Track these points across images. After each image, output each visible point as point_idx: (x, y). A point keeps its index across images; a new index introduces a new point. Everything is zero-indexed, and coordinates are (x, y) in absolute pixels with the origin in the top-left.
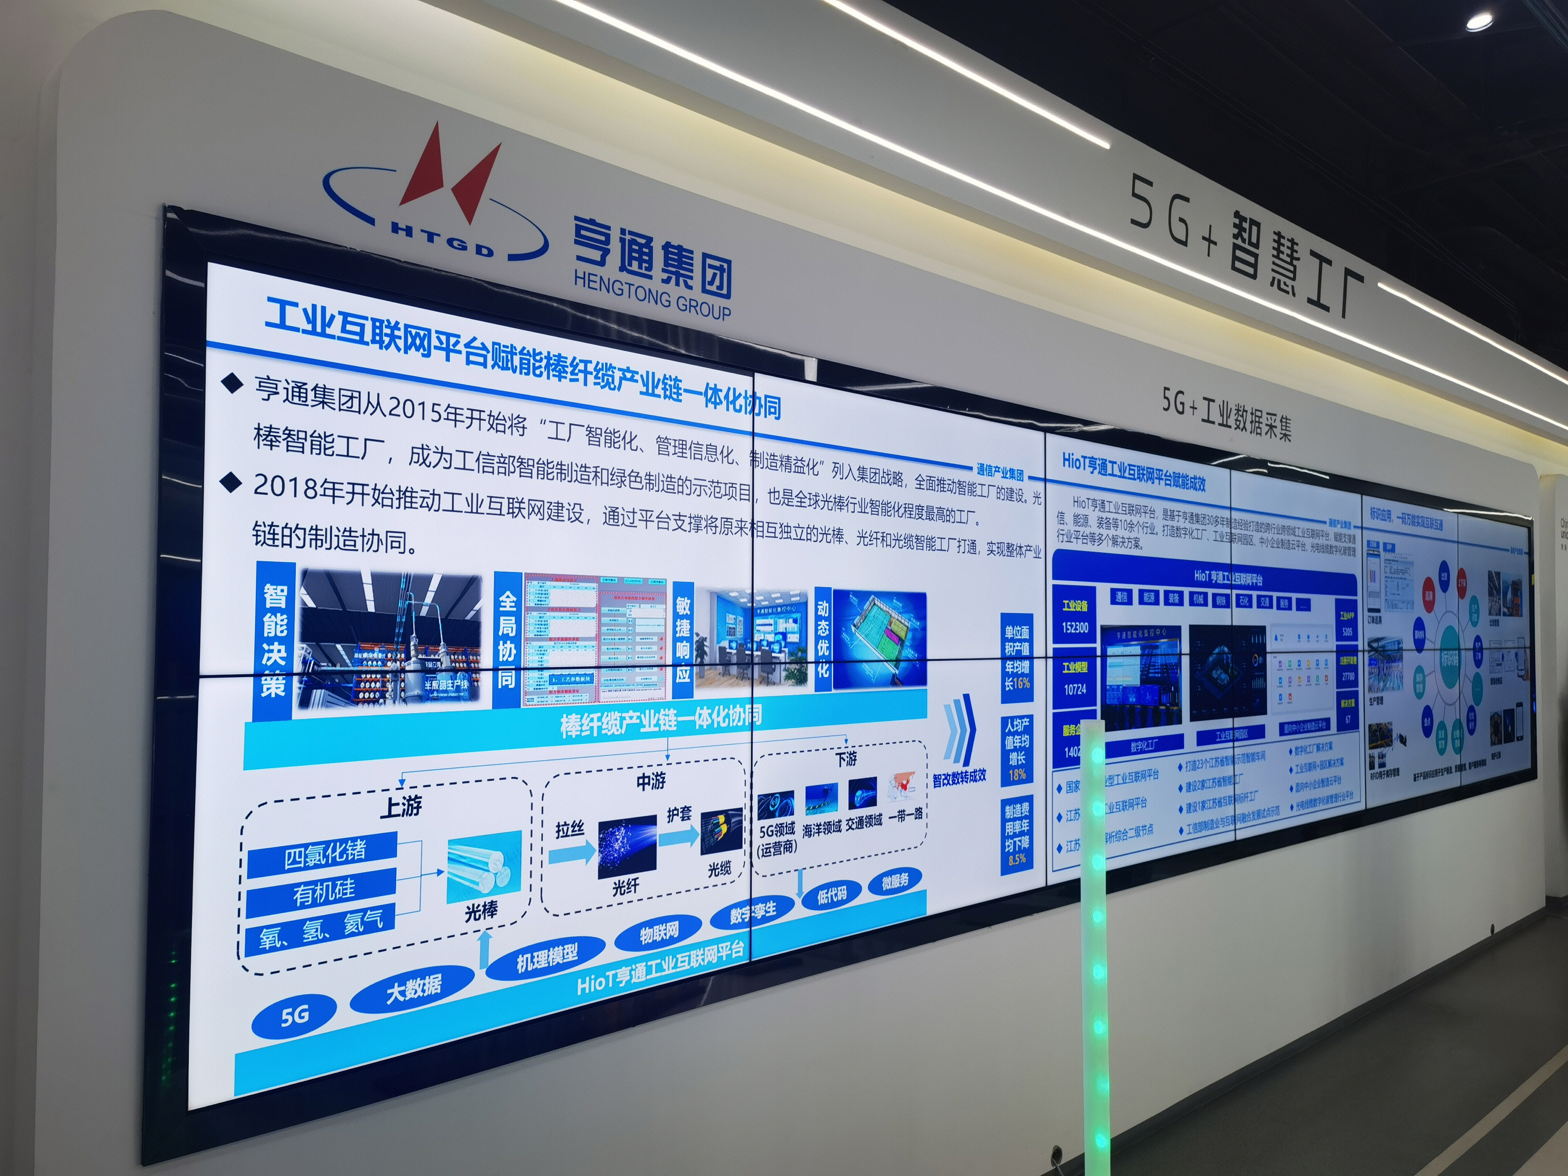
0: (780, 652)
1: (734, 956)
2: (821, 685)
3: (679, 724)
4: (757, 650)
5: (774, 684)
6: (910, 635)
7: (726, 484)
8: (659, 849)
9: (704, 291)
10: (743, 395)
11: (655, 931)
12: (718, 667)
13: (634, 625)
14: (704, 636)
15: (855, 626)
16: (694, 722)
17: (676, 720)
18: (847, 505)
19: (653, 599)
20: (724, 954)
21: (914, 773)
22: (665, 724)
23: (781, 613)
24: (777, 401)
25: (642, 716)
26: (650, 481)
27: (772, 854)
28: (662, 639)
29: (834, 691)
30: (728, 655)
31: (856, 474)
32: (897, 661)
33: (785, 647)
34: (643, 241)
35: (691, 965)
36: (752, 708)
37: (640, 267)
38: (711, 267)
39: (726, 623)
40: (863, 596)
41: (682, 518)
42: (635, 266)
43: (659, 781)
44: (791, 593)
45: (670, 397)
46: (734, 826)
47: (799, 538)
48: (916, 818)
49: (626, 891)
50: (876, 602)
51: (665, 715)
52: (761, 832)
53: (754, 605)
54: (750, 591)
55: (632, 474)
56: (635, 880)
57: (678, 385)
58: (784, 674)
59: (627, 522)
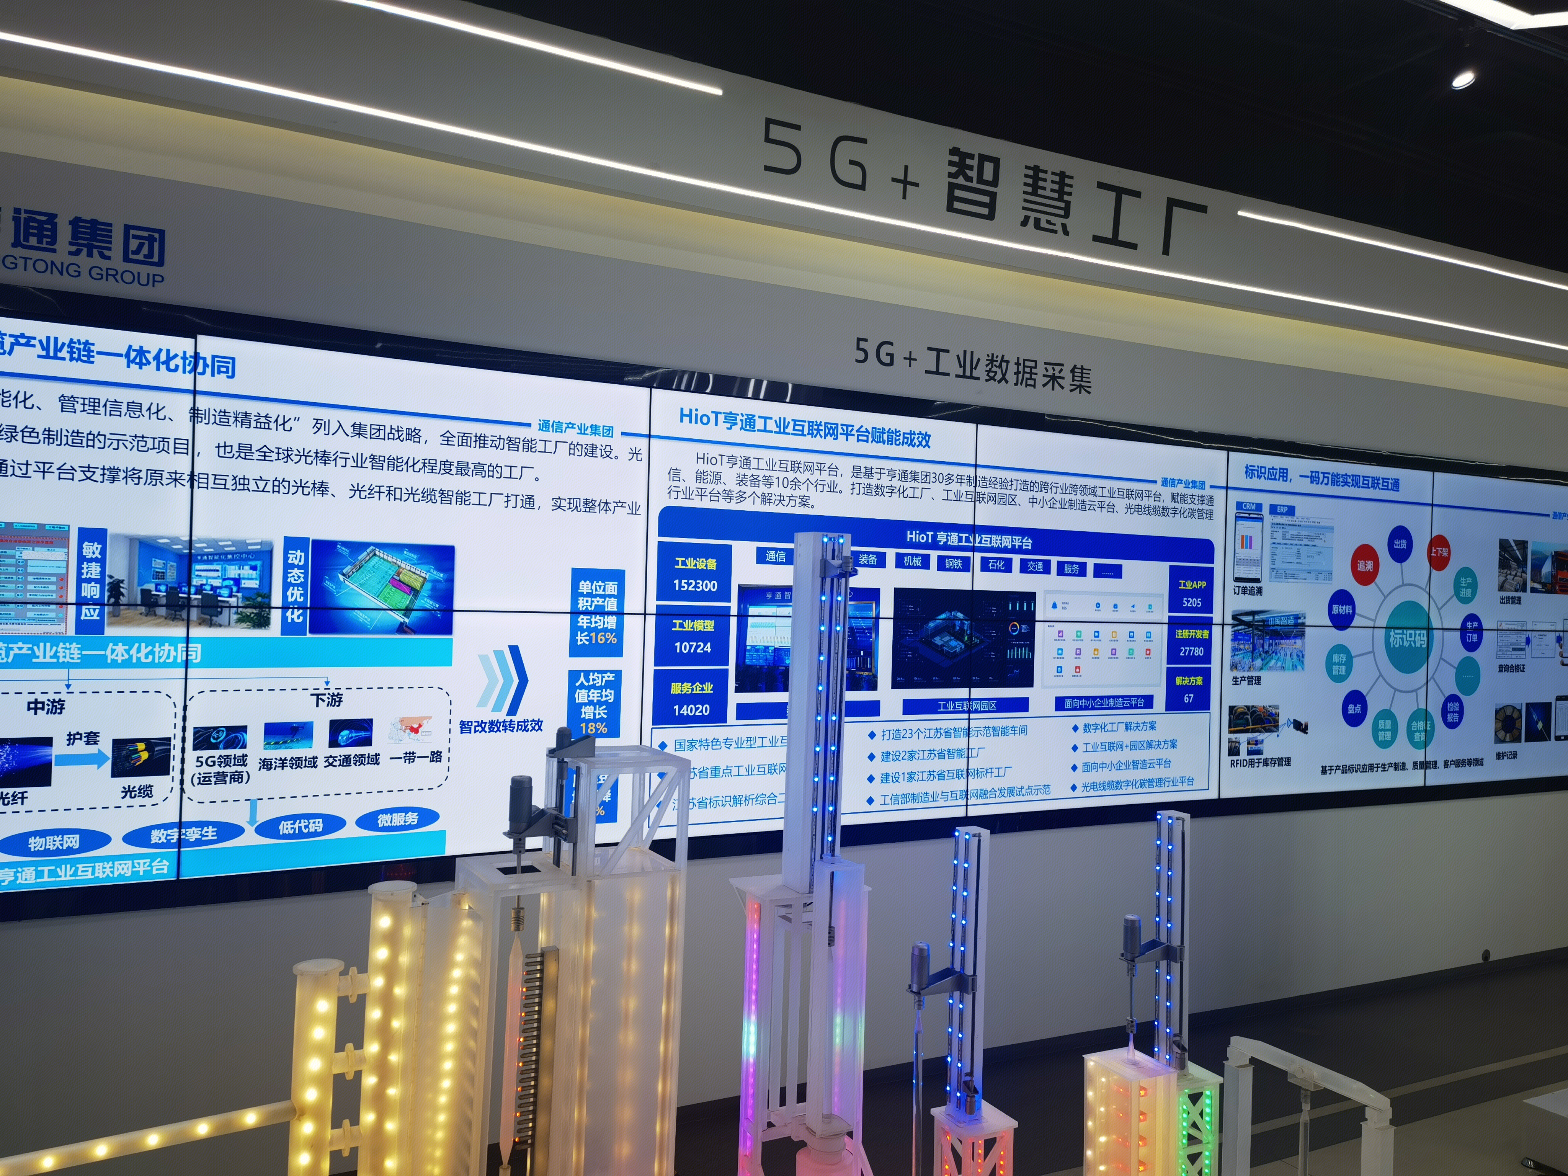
0: (231, 596)
1: (154, 872)
2: (288, 628)
3: (83, 657)
4: (196, 594)
5: (220, 626)
6: (428, 586)
7: (154, 438)
8: (55, 769)
9: (126, 259)
10: (181, 355)
11: (48, 840)
12: (139, 607)
13: (26, 566)
14: (121, 578)
15: (344, 575)
16: (105, 657)
17: (80, 654)
18: (335, 459)
19: (52, 543)
20: (141, 870)
21: (430, 718)
22: (65, 657)
23: (232, 560)
24: (231, 361)
25: (35, 648)
26: (49, 436)
27: (213, 782)
28: (62, 580)
29: (309, 635)
30: (154, 597)
31: (349, 430)
32: (407, 611)
33: (238, 592)
34: (44, 218)
35: (96, 875)
36: (187, 647)
37: (40, 241)
38: (135, 237)
39: (152, 567)
40: (357, 547)
41: (91, 470)
42: (33, 241)
43: (57, 707)
44: (248, 542)
45: (79, 359)
46: (158, 754)
47: (261, 489)
48: (431, 761)
49: (11, 802)
50: (377, 553)
51: (66, 648)
52: (198, 761)
53: (193, 551)
54: (188, 538)
55: (26, 430)
56: (23, 793)
57: (89, 348)
58: (235, 617)
59: (18, 472)
